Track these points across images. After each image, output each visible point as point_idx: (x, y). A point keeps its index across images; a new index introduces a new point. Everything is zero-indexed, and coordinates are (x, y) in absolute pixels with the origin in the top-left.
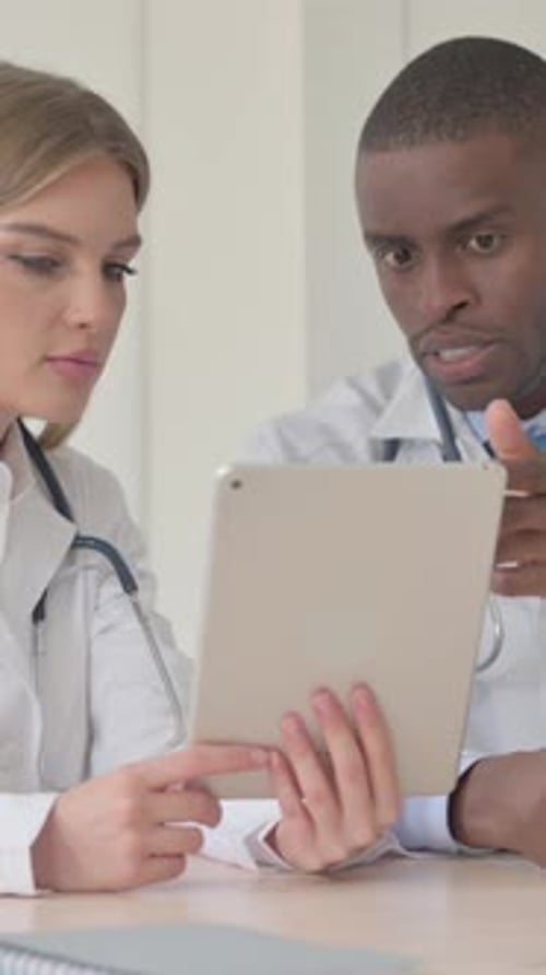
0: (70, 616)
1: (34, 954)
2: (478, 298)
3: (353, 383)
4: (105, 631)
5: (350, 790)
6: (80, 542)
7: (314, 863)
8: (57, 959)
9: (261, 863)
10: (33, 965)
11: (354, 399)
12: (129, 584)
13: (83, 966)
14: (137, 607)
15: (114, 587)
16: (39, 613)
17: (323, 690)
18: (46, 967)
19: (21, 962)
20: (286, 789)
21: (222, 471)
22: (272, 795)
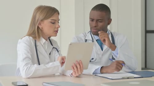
0: (53, 54)
1: (51, 84)
2: (98, 26)
3: (83, 34)
4: (56, 56)
5: (79, 70)
6: (53, 48)
7: (76, 76)
8: (53, 85)
9: (71, 76)
10: (51, 85)
11: (83, 35)
12: (58, 52)
13: (55, 85)
14: (59, 54)
15: (57, 52)
16: (50, 54)
17: (77, 61)
18: (52, 85)
19: (50, 85)
20: (73, 70)
21: (70, 43)
22: (72, 70)
